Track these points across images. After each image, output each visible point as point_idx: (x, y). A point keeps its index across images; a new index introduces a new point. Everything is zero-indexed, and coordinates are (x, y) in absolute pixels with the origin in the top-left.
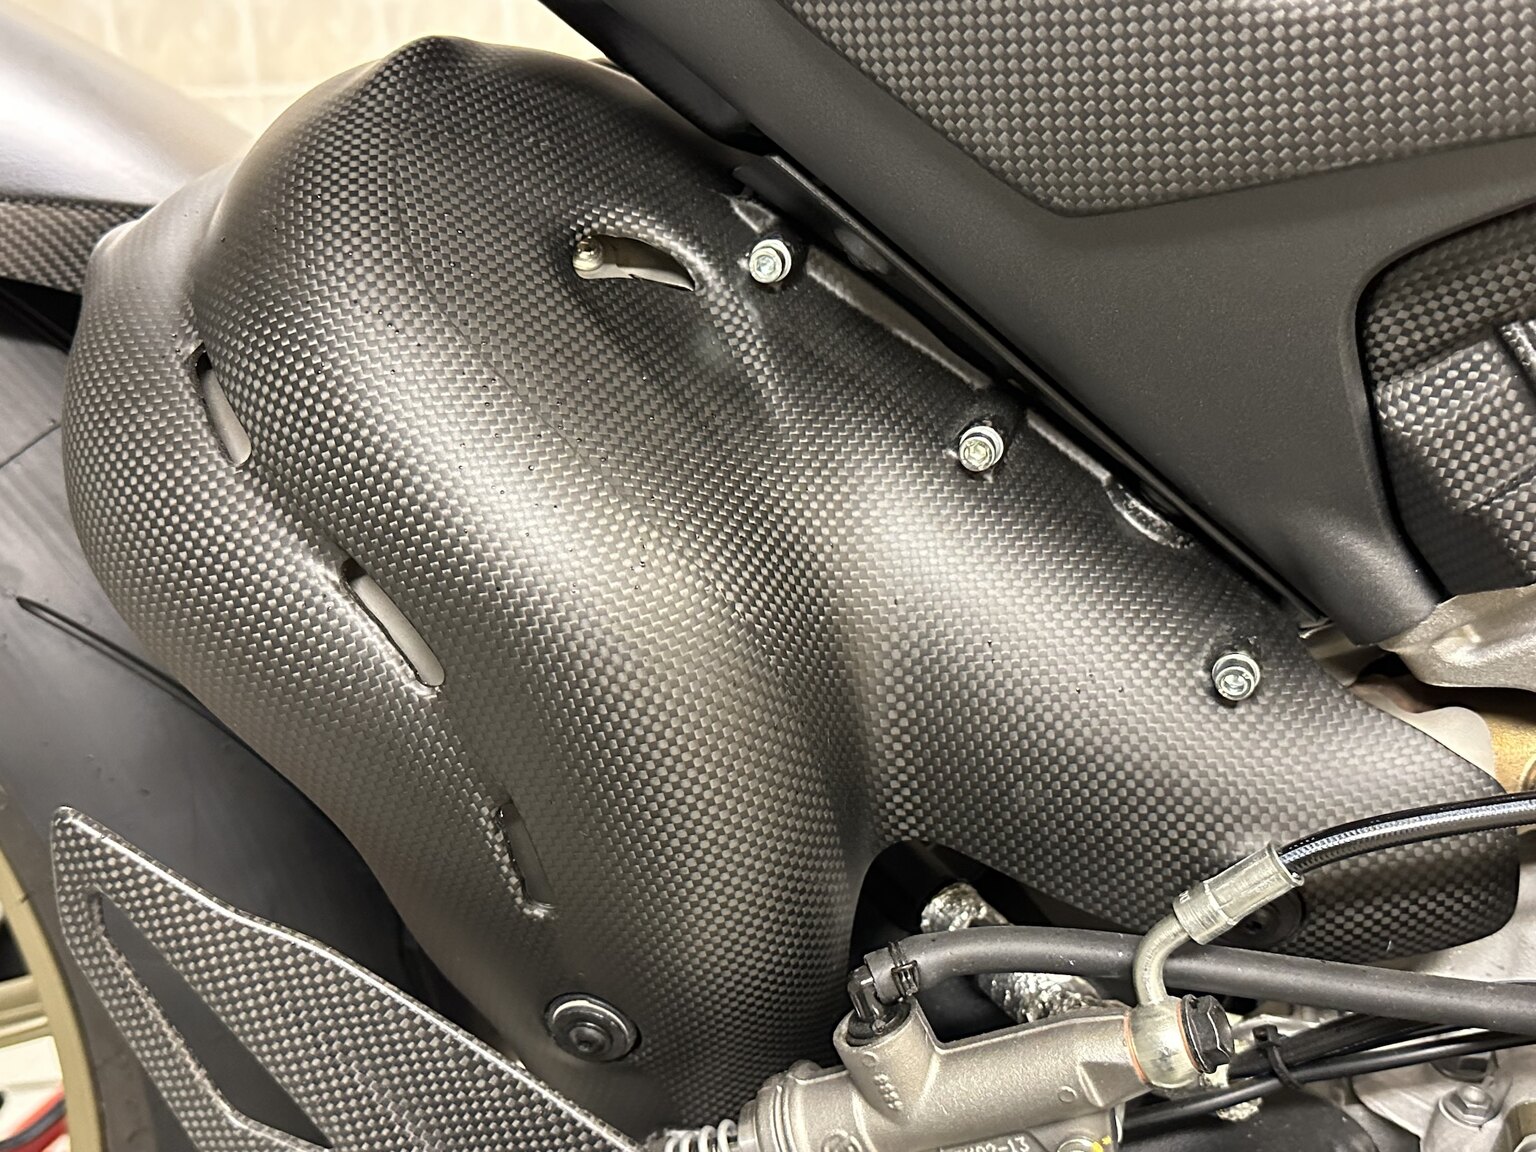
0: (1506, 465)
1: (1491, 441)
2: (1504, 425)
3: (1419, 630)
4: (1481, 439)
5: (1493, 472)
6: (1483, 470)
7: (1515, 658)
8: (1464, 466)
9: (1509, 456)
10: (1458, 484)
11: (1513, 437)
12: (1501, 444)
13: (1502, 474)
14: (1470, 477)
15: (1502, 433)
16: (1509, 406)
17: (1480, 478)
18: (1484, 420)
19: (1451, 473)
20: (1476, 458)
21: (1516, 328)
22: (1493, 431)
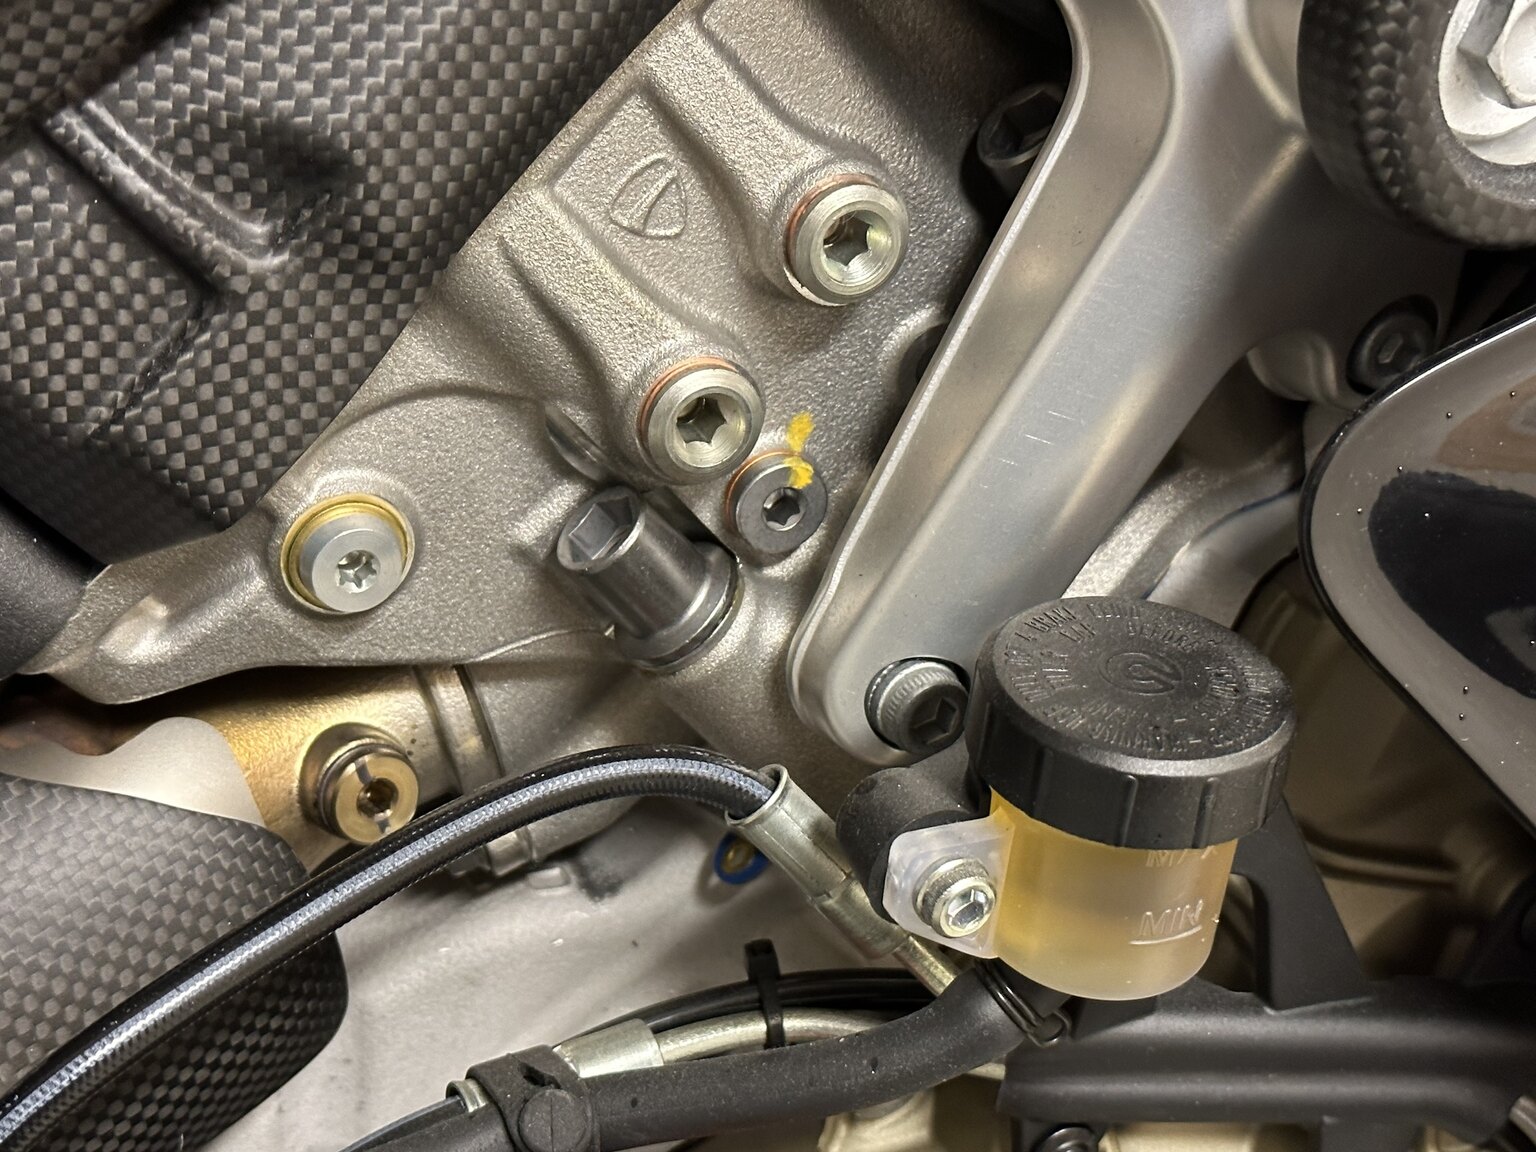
0: (125, 350)
1: (89, 317)
2: (101, 285)
3: (70, 631)
4: (72, 318)
5: (107, 366)
6: (91, 366)
7: (231, 627)
8: (57, 368)
9: (125, 334)
10: (58, 399)
11: (122, 302)
12: (106, 317)
13: (124, 366)
14: (74, 383)
15: (103, 299)
16: (97, 252)
17: (91, 382)
18: (65, 284)
19: (40, 385)
20: (73, 351)
21: (69, 121)
22: (86, 300)
